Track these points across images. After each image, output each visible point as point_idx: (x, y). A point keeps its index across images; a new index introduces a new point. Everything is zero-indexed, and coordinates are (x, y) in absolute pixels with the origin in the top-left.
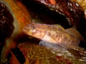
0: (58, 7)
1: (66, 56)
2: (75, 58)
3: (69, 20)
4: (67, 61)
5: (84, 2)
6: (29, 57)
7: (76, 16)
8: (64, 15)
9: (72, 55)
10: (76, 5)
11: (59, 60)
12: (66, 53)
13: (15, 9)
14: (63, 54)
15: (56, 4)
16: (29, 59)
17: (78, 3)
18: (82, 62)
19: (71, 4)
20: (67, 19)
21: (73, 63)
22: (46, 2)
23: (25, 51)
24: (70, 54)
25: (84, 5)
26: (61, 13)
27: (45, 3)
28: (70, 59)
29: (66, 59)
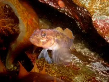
0: (66, 10)
1: (74, 62)
2: (82, 64)
3: (78, 24)
4: (75, 67)
5: (92, 8)
6: (37, 63)
7: (85, 21)
8: (73, 18)
9: (80, 61)
10: (84, 10)
11: (67, 66)
12: (74, 59)
13: (21, 10)
14: (72, 60)
15: (65, 7)
16: (37, 65)
17: (86, 9)
18: (89, 67)
19: (80, 9)
20: (77, 22)
21: (80, 69)
22: (55, 5)
23: (33, 57)
24: (78, 60)
25: (92, 10)
26: (71, 16)
27: (53, 6)
28: (78, 65)
29: (74, 65)
